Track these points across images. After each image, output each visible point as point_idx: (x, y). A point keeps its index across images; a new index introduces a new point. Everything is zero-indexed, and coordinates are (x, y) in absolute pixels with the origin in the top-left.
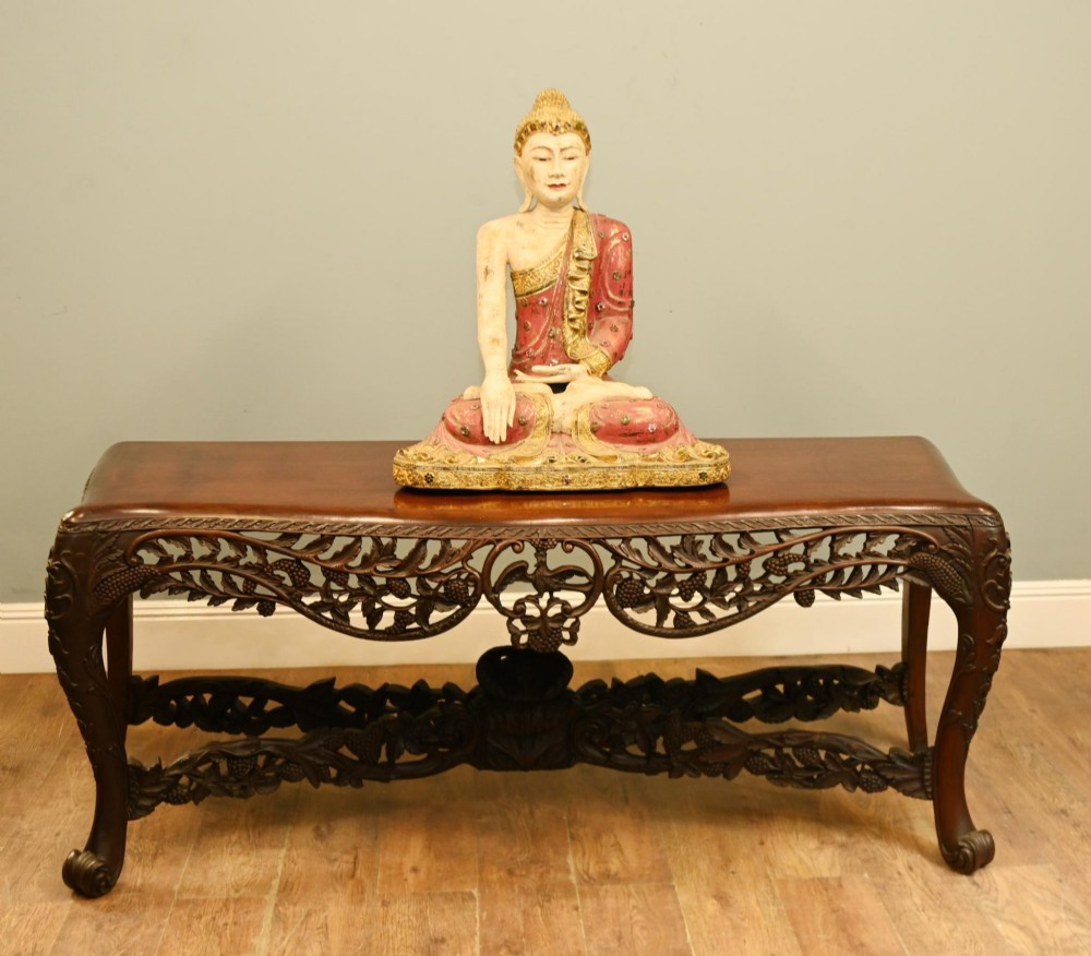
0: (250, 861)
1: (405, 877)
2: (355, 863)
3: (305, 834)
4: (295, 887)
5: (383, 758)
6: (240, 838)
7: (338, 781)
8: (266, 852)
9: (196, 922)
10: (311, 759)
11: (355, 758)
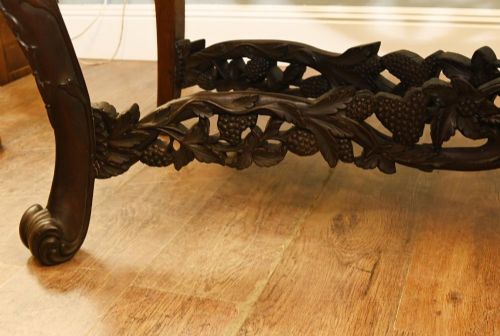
0: (243, 248)
1: (438, 307)
2: (372, 273)
3: (322, 222)
4: (284, 296)
5: (426, 138)
6: (247, 215)
7: (363, 162)
8: (268, 239)
9: (135, 324)
10: (327, 126)
11: (388, 133)
